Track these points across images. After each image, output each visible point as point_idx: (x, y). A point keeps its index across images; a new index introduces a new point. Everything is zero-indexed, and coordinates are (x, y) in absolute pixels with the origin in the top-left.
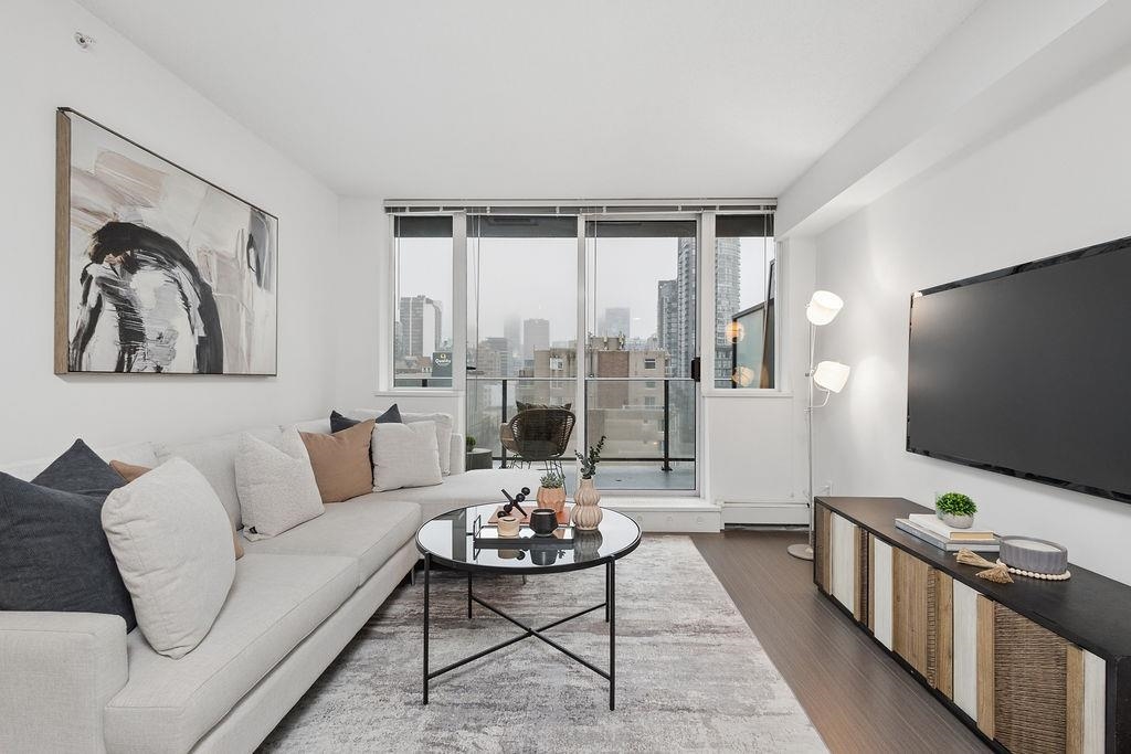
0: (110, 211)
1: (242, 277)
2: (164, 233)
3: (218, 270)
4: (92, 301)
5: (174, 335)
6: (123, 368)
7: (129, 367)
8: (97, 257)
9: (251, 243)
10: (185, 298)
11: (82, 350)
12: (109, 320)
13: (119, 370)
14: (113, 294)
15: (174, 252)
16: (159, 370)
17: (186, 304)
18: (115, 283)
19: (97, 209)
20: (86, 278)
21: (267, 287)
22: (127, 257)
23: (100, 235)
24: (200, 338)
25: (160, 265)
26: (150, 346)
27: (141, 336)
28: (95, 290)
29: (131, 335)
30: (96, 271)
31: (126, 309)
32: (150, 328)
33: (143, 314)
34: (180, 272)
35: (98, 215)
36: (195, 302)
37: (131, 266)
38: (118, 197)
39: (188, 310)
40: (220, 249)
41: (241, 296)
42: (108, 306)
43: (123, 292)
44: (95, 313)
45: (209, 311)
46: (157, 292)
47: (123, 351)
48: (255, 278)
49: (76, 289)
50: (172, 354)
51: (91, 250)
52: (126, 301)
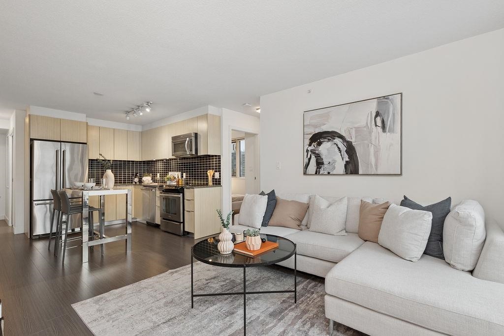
0: (313, 132)
1: (370, 132)
2: (330, 130)
3: (356, 134)
4: (309, 157)
5: (335, 161)
6: (317, 173)
7: (319, 173)
8: (310, 145)
9: (378, 114)
10: (339, 148)
11: (307, 169)
12: (313, 160)
13: (316, 173)
14: (314, 153)
15: (335, 135)
16: (329, 173)
17: (340, 150)
18: (315, 150)
19: (310, 132)
20: (307, 151)
21: (392, 131)
22: (318, 142)
23: (311, 139)
24: (347, 162)
25: (329, 140)
26: (326, 166)
27: (323, 164)
28: (310, 153)
29: (320, 164)
30: (310, 148)
31: (318, 157)
32: (325, 161)
33: (323, 157)
34: (338, 141)
35: (310, 134)
36: (344, 149)
37: (320, 144)
38: (316, 127)
39: (341, 153)
40: (356, 126)
41: (371, 140)
42: (313, 156)
43: (317, 152)
44: (310, 159)
45: (351, 150)
46: (328, 150)
47: (317, 168)
48: (380, 129)
49: (306, 154)
50: (334, 168)
51: (309, 143)
52: (318, 154)
